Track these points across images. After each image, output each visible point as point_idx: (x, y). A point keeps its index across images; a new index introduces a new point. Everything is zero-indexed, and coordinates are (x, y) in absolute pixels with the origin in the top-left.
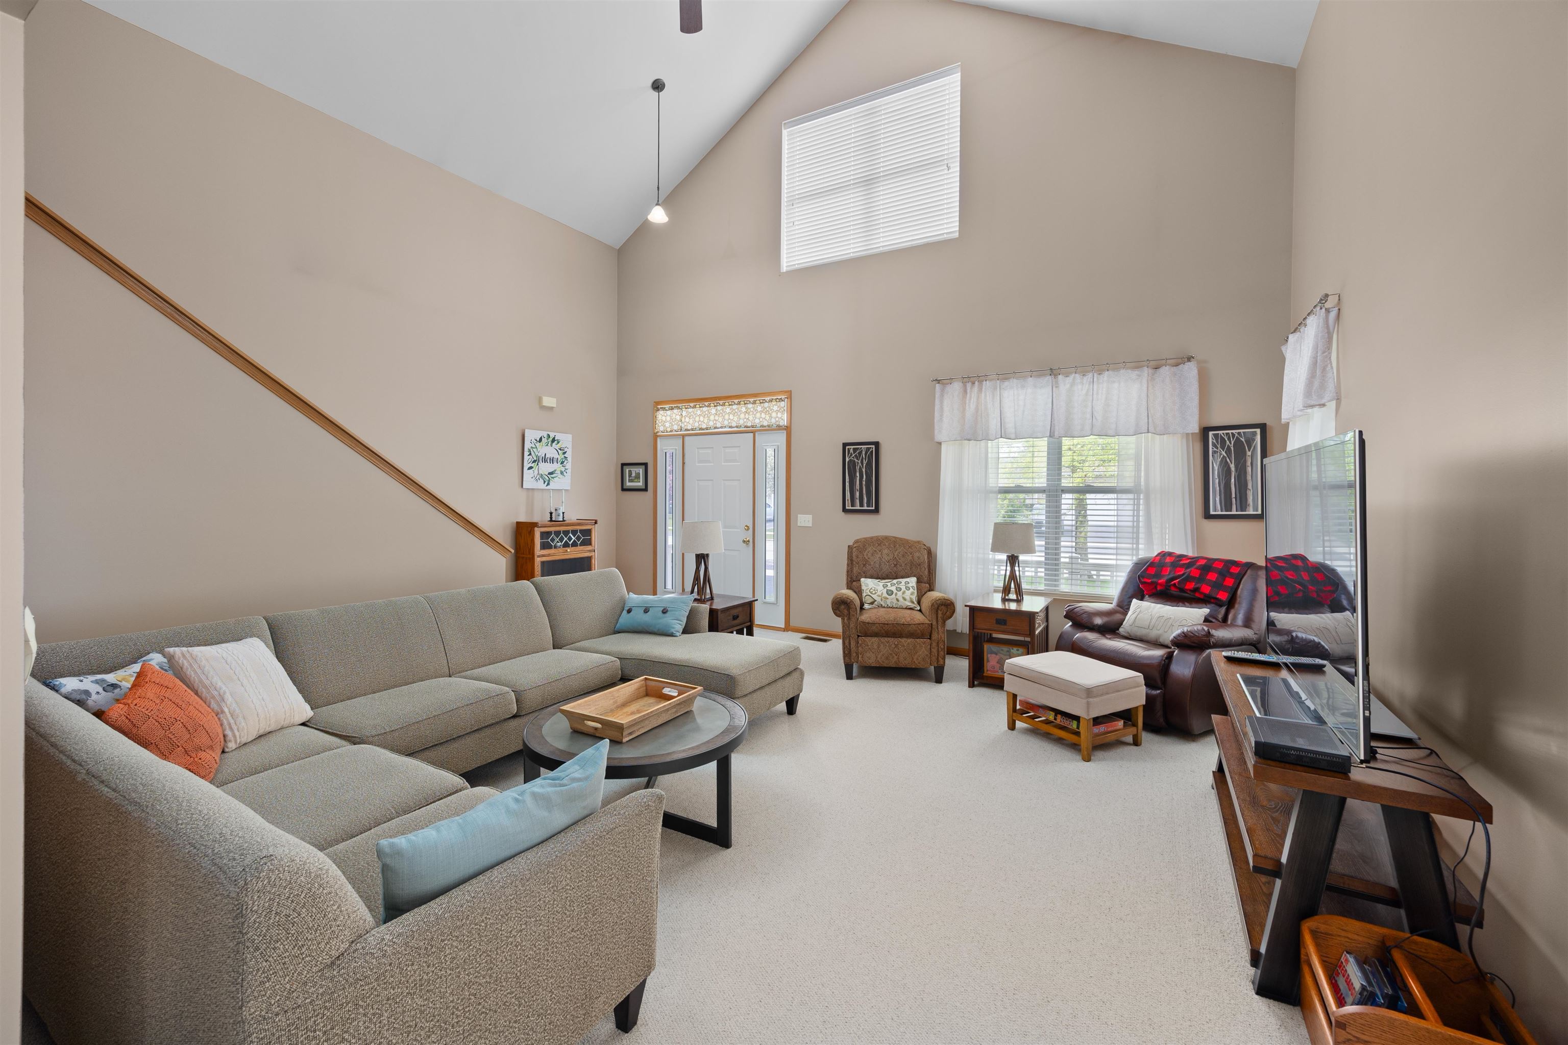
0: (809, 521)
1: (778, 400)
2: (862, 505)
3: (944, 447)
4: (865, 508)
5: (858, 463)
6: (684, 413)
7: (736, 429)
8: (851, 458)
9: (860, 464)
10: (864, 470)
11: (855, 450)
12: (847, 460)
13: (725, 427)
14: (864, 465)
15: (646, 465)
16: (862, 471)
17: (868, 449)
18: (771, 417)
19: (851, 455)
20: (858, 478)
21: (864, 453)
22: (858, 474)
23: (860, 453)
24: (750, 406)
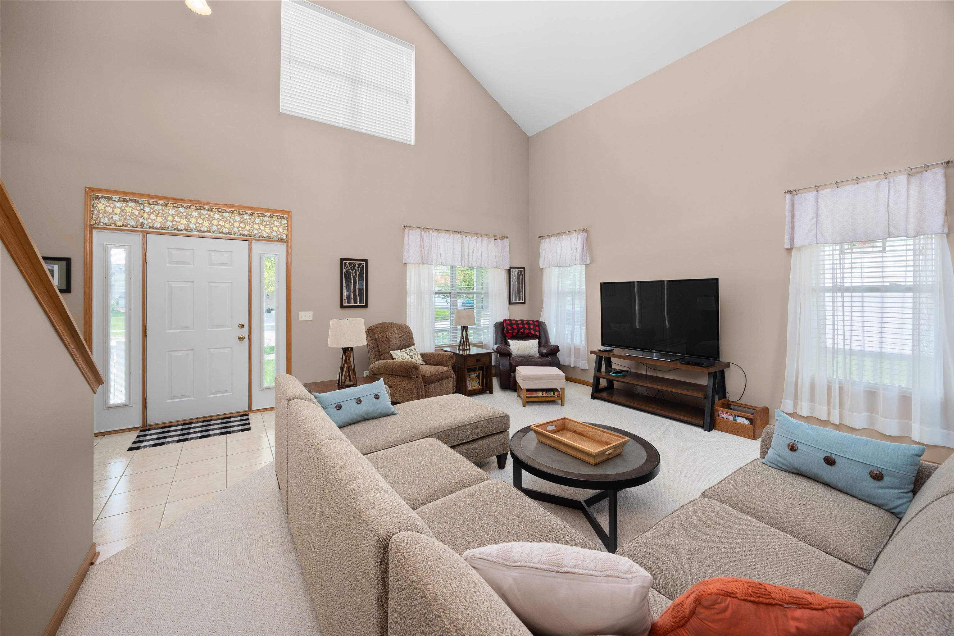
0: (310, 316)
1: (279, 217)
2: (355, 302)
3: (408, 267)
4: (359, 304)
5: (352, 273)
6: (147, 209)
7: (228, 235)
8: (347, 269)
9: (354, 274)
10: (357, 278)
11: (350, 264)
12: (344, 270)
13: (214, 232)
14: (357, 275)
15: (68, 261)
16: (356, 279)
17: (361, 264)
18: (272, 230)
19: (347, 267)
20: (353, 284)
21: (357, 266)
22: (352, 281)
23: (354, 267)
24: (246, 217)
